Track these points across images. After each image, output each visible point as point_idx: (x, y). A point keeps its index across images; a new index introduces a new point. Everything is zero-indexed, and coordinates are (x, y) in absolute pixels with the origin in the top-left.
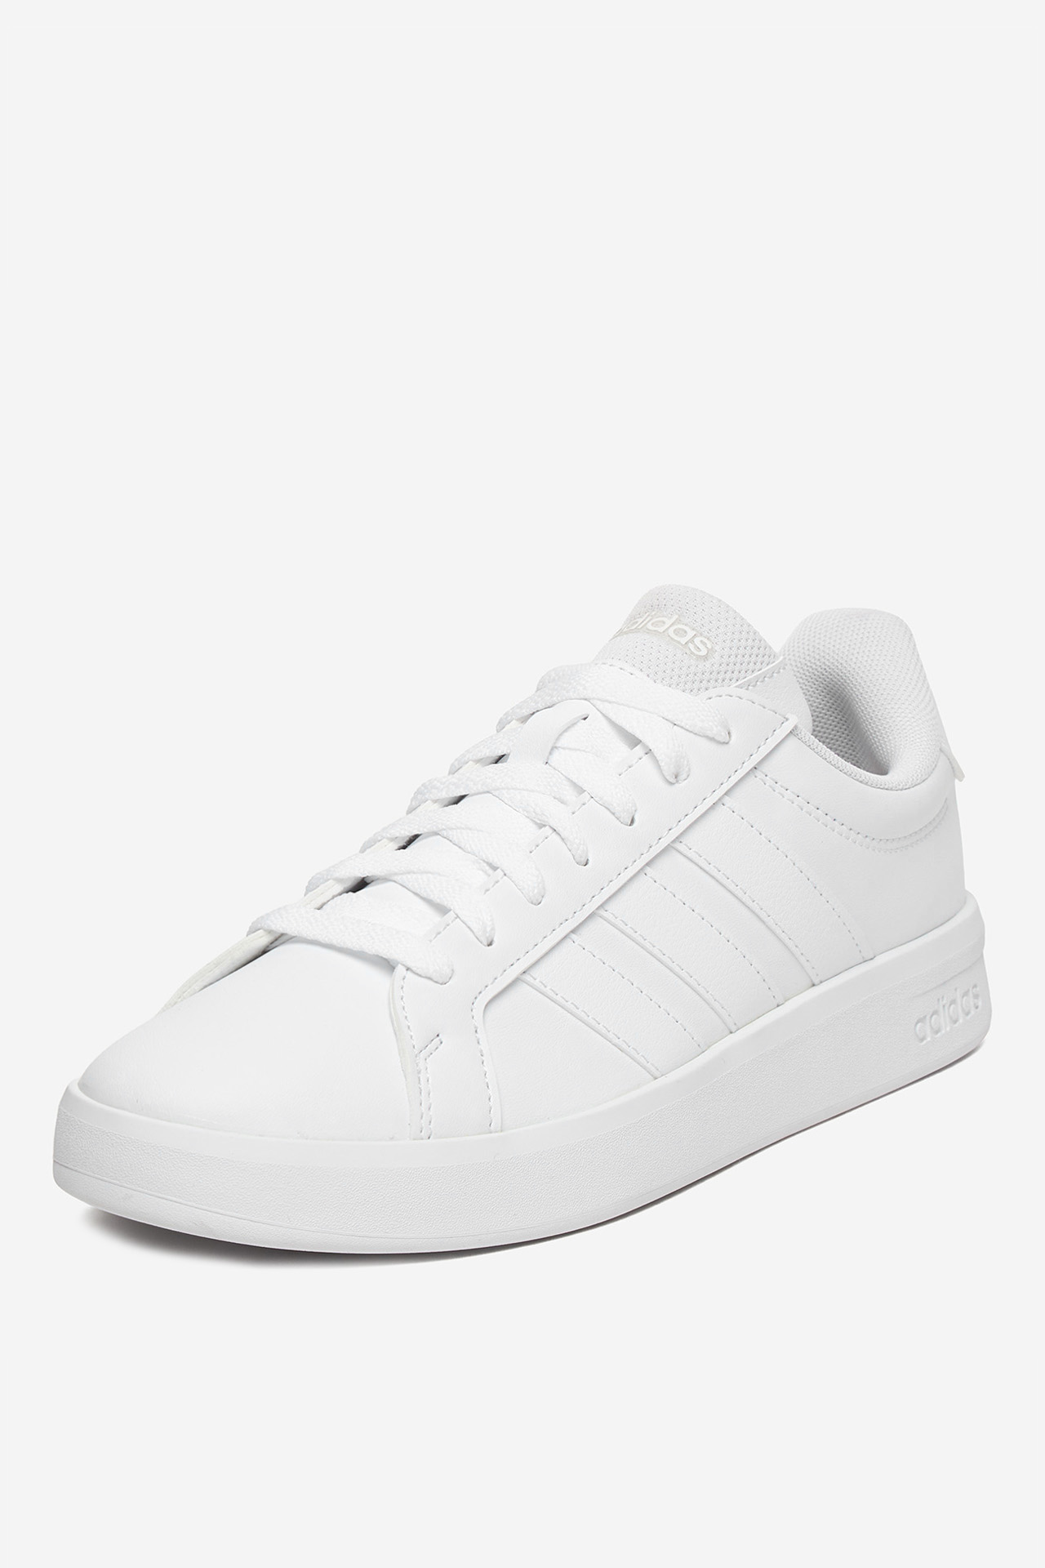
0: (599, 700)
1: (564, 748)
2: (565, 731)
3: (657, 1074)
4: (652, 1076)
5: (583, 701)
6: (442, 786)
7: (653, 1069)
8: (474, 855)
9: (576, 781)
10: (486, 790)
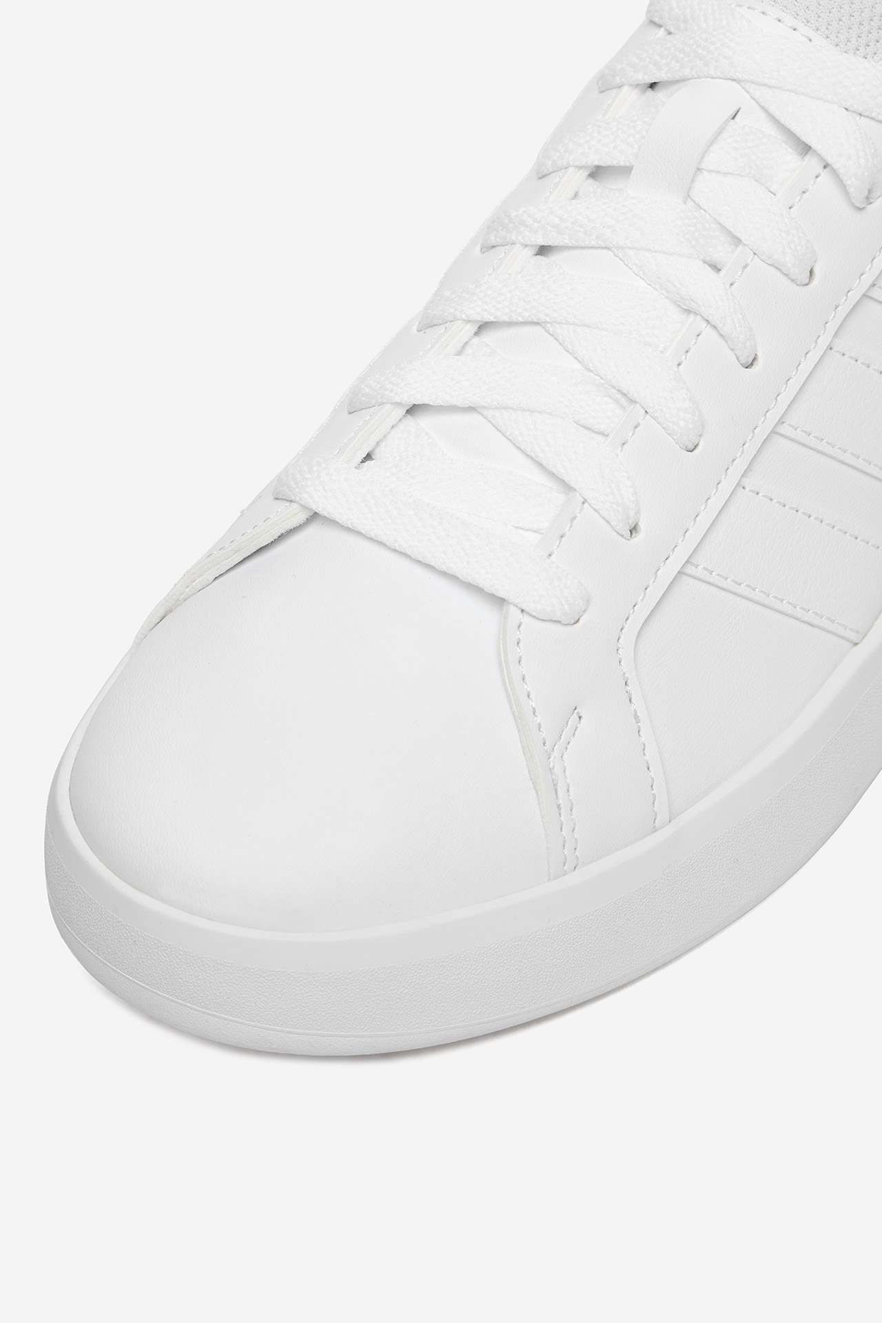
0: (752, 82)
1: (710, 171)
2: (712, 143)
3: (854, 637)
4: (852, 642)
5: (730, 82)
6: (536, 225)
7: (848, 634)
8: (598, 375)
9: (732, 230)
10: (603, 245)
